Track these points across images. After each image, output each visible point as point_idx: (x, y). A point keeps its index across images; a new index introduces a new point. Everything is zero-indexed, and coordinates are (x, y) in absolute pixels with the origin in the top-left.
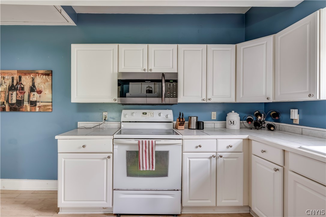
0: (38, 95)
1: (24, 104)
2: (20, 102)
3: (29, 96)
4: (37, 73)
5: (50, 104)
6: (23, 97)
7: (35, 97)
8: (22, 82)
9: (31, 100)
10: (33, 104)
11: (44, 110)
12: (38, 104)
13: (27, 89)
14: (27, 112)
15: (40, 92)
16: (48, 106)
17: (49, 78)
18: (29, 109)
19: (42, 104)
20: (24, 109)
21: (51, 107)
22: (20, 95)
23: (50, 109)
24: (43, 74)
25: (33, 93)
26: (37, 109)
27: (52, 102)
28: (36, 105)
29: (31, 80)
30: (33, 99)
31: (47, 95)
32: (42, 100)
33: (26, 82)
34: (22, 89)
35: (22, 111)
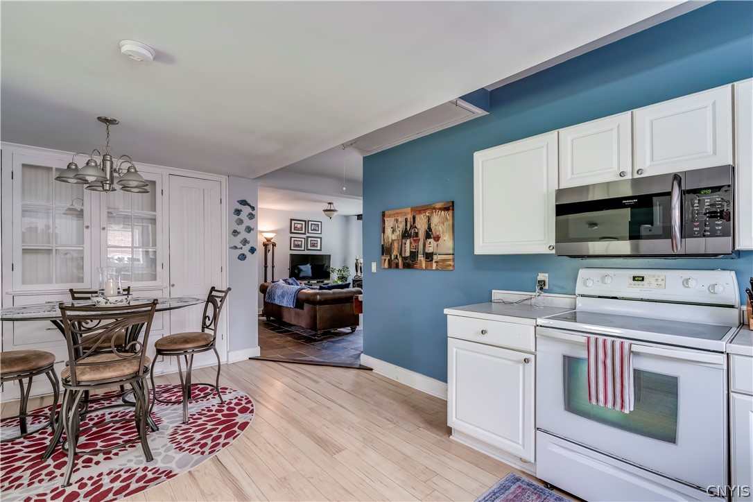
0: (435, 243)
1: (419, 258)
2: (414, 255)
3: (424, 245)
4: (435, 208)
5: (451, 257)
6: (417, 247)
7: (431, 246)
8: (416, 224)
9: (427, 251)
10: (429, 256)
11: (443, 266)
12: (435, 257)
13: (422, 235)
14: (422, 269)
15: (437, 239)
16: (448, 260)
17: (449, 215)
18: (424, 266)
19: (440, 257)
20: (418, 266)
21: (451, 263)
22: (414, 244)
23: (450, 265)
24: (441, 209)
25: (429, 240)
26: (434, 265)
27: (453, 254)
28: (432, 260)
29: (426, 220)
30: (430, 250)
31: (447, 243)
32: (440, 251)
33: (421, 225)
34: (417, 234)
35: (416, 269)
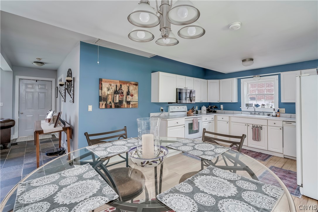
0: (131, 97)
1: (124, 103)
2: (121, 102)
3: (126, 98)
4: (131, 83)
6: (122, 99)
7: (129, 98)
8: (122, 88)
9: (127, 100)
10: (128, 103)
11: (134, 106)
12: (131, 103)
13: (125, 93)
14: (125, 108)
15: (132, 96)
16: (136, 104)
17: (137, 87)
18: (126, 106)
19: (133, 103)
20: (123, 106)
21: (137, 105)
22: (121, 97)
23: (137, 106)
24: (133, 84)
25: (129, 96)
26: (131, 106)
27: (138, 102)
28: (130, 104)
29: (127, 87)
30: (129, 100)
31: (136, 97)
32: (133, 100)
33: (125, 88)
34: (122, 93)
35: (122, 108)
